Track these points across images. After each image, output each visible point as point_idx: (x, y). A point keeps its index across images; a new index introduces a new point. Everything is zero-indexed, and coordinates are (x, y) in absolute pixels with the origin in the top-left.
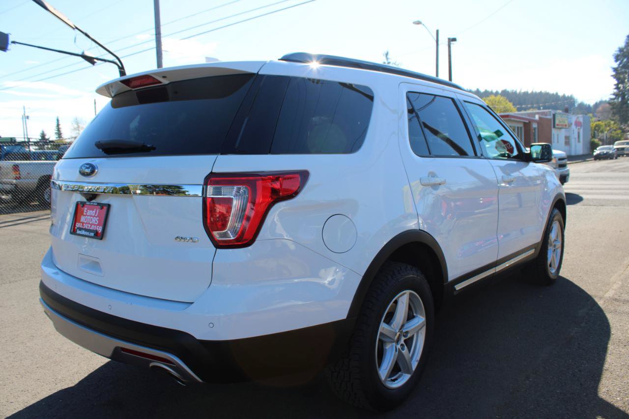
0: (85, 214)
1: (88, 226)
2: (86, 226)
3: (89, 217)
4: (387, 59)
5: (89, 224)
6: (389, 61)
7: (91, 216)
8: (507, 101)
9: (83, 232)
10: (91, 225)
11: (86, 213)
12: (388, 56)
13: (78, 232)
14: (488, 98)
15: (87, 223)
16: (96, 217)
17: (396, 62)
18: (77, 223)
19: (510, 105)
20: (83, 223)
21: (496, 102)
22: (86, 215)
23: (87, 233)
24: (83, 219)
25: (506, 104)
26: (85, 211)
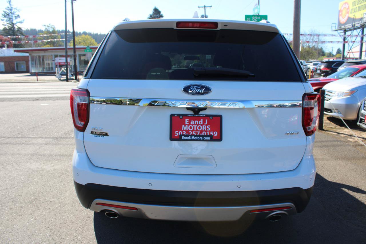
3: (195, 126)
4: (10, 5)
6: (12, 6)
7: (198, 125)
8: (92, 39)
9: (193, 138)
12: (11, 3)
14: (81, 36)
17: (17, 8)
19: (93, 41)
21: (85, 38)
24: (185, 128)
25: (92, 40)
26: (187, 122)
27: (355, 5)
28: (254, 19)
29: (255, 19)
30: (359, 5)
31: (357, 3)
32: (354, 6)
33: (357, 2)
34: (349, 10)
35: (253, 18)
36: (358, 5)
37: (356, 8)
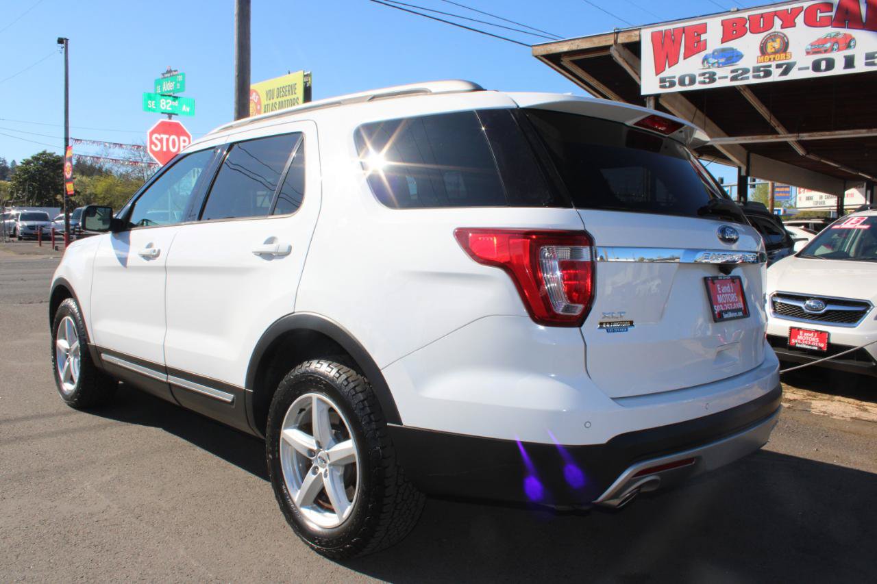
0: (720, 292)
1: (730, 306)
2: (727, 307)
3: (726, 295)
5: (729, 303)
7: (728, 293)
9: (731, 315)
10: (733, 303)
11: (721, 290)
13: (726, 316)
15: (727, 303)
16: (733, 293)
18: (715, 306)
20: (723, 304)
22: (722, 293)
23: (734, 315)
24: (720, 299)
26: (719, 289)
27: (273, 99)
28: (164, 104)
29: (167, 104)
30: (280, 99)
31: (275, 94)
32: (270, 99)
33: (275, 92)
34: (261, 107)
35: (162, 104)
36: (277, 97)
37: (276, 103)
